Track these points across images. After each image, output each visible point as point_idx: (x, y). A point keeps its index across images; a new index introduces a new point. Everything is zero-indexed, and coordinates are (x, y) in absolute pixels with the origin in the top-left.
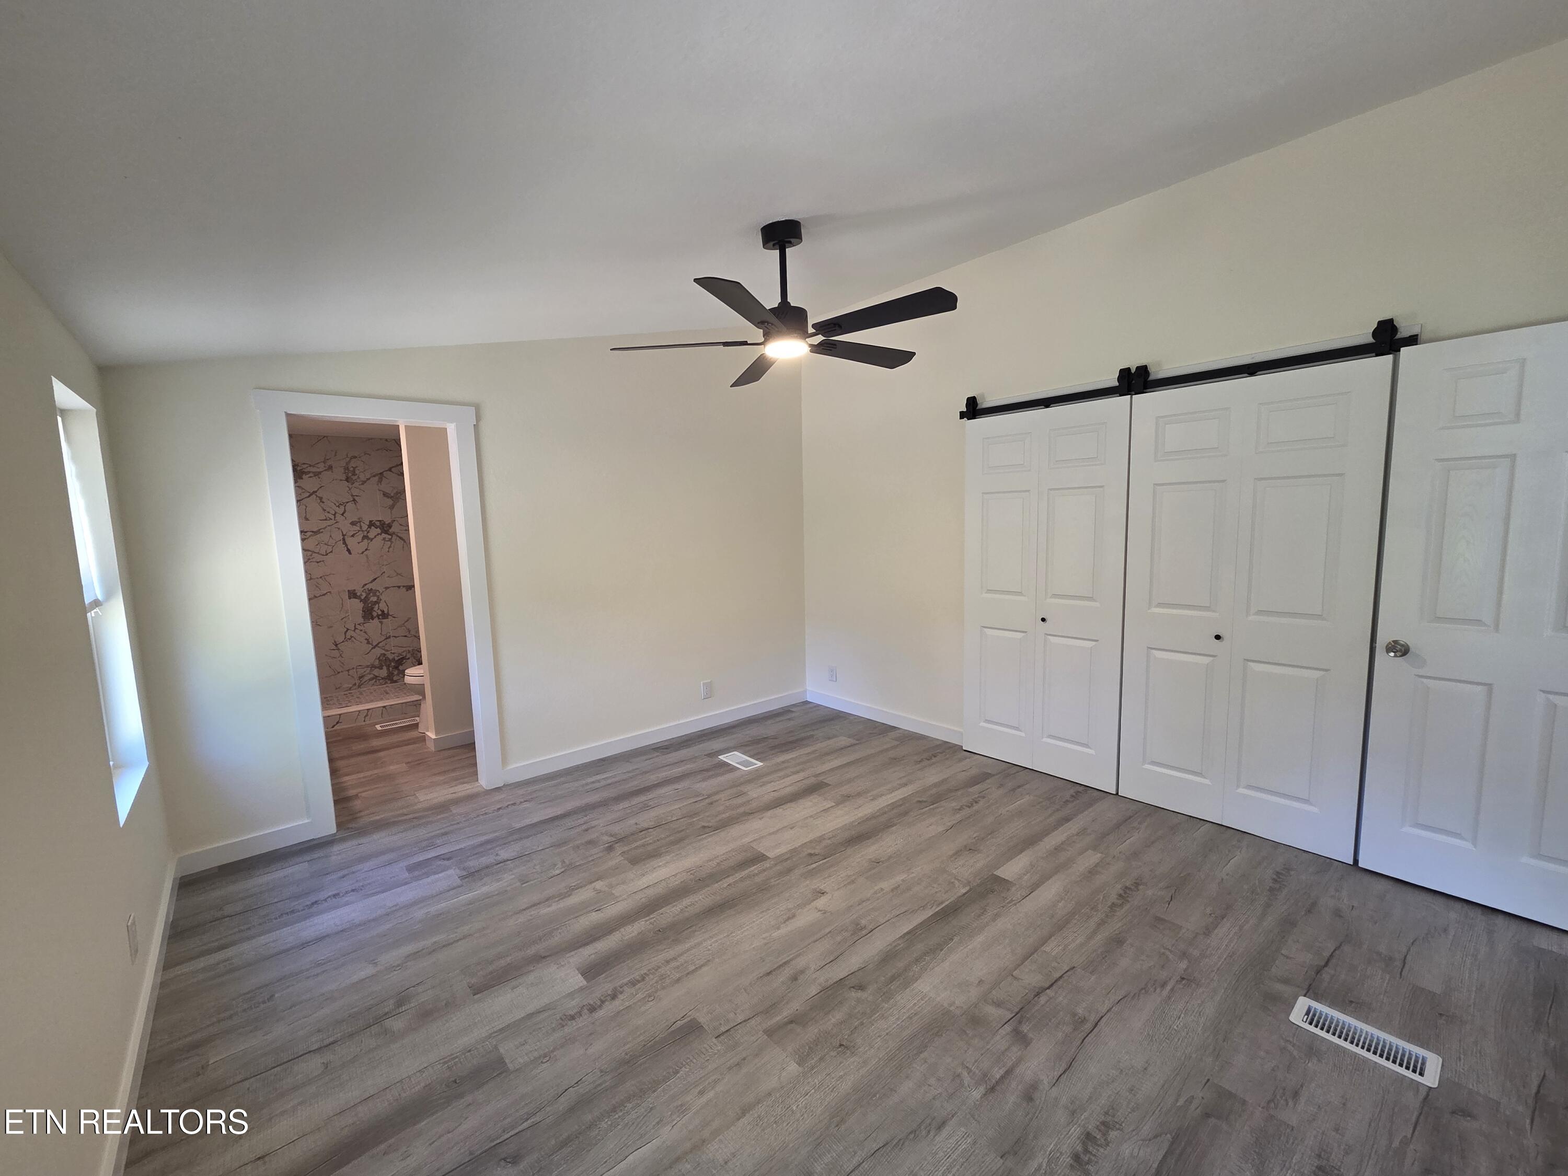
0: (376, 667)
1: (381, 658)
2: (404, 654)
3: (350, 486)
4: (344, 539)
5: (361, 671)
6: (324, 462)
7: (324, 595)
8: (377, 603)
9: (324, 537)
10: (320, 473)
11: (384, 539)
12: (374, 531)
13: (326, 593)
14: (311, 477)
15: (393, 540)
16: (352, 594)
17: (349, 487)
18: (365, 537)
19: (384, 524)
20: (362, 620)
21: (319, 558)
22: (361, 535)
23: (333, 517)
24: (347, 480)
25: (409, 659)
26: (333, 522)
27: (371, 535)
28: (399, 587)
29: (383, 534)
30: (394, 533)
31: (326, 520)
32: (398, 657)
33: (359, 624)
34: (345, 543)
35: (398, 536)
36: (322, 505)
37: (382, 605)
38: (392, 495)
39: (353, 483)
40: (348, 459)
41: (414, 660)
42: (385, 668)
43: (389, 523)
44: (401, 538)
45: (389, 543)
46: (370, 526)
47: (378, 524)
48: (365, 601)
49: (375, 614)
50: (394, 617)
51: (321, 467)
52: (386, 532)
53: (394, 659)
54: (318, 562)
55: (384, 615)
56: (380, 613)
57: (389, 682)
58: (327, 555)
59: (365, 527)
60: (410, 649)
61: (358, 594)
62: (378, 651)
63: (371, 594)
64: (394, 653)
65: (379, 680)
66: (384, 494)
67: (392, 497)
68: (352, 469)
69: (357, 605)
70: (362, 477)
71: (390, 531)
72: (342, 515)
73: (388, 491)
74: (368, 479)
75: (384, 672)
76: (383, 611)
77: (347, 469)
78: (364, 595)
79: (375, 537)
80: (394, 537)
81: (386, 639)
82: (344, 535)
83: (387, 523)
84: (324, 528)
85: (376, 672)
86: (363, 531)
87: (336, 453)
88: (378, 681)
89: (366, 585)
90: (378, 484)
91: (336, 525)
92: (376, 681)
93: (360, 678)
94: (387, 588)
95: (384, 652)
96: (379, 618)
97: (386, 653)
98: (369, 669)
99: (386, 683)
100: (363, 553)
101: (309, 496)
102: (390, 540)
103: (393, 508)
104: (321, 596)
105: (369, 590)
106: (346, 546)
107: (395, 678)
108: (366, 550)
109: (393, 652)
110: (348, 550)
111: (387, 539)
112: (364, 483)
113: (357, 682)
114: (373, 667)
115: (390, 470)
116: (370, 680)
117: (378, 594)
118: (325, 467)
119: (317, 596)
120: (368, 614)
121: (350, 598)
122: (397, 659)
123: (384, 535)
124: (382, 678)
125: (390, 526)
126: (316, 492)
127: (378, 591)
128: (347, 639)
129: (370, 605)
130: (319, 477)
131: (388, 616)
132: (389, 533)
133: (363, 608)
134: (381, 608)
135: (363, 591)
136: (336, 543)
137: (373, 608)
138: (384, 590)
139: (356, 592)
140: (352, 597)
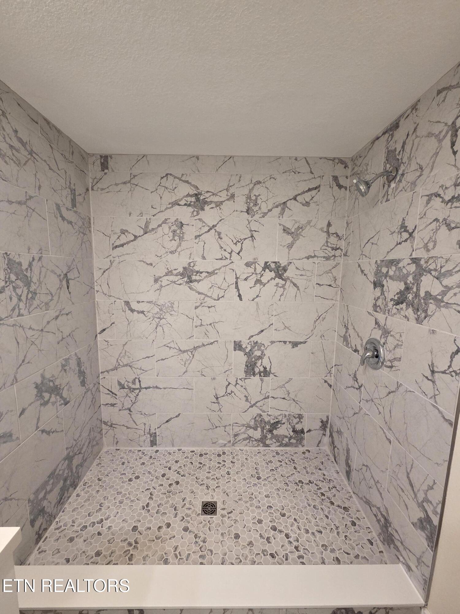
0: (251, 427)
1: (257, 418)
2: (280, 418)
3: (250, 219)
4: (237, 283)
5: (237, 429)
6: (227, 190)
7: (212, 343)
8: (260, 358)
9: (217, 279)
10: (222, 203)
11: (277, 285)
12: (269, 275)
13: (214, 342)
14: (212, 208)
15: (286, 287)
16: (238, 346)
17: (248, 220)
18: (258, 281)
19: (279, 267)
20: (243, 375)
21: (210, 302)
22: (254, 278)
23: (228, 256)
24: (248, 212)
25: (284, 423)
26: (228, 261)
27: (264, 280)
28: (285, 342)
29: (277, 278)
30: (288, 278)
31: (221, 259)
32: (274, 419)
33: (240, 379)
34: (237, 287)
35: (292, 282)
36: (220, 242)
37: (265, 362)
38: (293, 230)
39: (254, 215)
40: (251, 186)
41: (289, 426)
42: (259, 429)
43: (285, 266)
44: (295, 285)
45: (282, 289)
46: (264, 269)
47: (273, 266)
48: (248, 354)
49: (257, 370)
50: (275, 376)
51: (224, 196)
52: (280, 277)
53: (270, 423)
54: (209, 307)
55: (266, 373)
56: (262, 369)
57: (262, 445)
58: (218, 299)
59: (259, 269)
60: (287, 413)
61: (244, 346)
62: (255, 411)
63: (256, 348)
64: (270, 416)
65: (253, 441)
66: (284, 230)
67: (293, 233)
68: (254, 198)
69: (240, 358)
70: (264, 209)
71: (285, 275)
72: (238, 254)
73: (289, 225)
74: (270, 210)
75: (257, 434)
76: (265, 368)
77: (249, 197)
78: (249, 348)
79: (268, 281)
80: (288, 283)
81: (264, 399)
82: (237, 278)
83: (282, 265)
84: (220, 269)
85: (251, 432)
86: (256, 274)
87: (240, 177)
88: (251, 442)
89: (252, 336)
90: (279, 217)
91: (231, 266)
92: (249, 442)
93: (236, 435)
94: (272, 342)
95: (260, 412)
96: (260, 375)
97: (262, 414)
98: (245, 428)
99: (258, 445)
100: (253, 300)
101: (209, 231)
102: (283, 286)
103: (291, 248)
104: (208, 344)
105: (255, 343)
106: (238, 290)
107: (268, 442)
108: (257, 296)
109: (269, 413)
110: (240, 296)
111: (280, 285)
112: (265, 215)
113: (232, 439)
114: (249, 427)
115: (295, 198)
116: (244, 439)
117: (262, 348)
118: (227, 195)
119: (205, 344)
120: (250, 369)
121: (235, 350)
122: (272, 422)
123: (278, 280)
124: (256, 440)
125: (285, 270)
126: (216, 226)
127: (264, 345)
128: (228, 394)
129: (253, 360)
130: (220, 209)
131: (269, 374)
132: (283, 277)
133: (246, 362)
134: (263, 364)
135: (248, 343)
136: (228, 286)
137: (255, 364)
138: (270, 344)
139: (242, 344)
140: (237, 348)
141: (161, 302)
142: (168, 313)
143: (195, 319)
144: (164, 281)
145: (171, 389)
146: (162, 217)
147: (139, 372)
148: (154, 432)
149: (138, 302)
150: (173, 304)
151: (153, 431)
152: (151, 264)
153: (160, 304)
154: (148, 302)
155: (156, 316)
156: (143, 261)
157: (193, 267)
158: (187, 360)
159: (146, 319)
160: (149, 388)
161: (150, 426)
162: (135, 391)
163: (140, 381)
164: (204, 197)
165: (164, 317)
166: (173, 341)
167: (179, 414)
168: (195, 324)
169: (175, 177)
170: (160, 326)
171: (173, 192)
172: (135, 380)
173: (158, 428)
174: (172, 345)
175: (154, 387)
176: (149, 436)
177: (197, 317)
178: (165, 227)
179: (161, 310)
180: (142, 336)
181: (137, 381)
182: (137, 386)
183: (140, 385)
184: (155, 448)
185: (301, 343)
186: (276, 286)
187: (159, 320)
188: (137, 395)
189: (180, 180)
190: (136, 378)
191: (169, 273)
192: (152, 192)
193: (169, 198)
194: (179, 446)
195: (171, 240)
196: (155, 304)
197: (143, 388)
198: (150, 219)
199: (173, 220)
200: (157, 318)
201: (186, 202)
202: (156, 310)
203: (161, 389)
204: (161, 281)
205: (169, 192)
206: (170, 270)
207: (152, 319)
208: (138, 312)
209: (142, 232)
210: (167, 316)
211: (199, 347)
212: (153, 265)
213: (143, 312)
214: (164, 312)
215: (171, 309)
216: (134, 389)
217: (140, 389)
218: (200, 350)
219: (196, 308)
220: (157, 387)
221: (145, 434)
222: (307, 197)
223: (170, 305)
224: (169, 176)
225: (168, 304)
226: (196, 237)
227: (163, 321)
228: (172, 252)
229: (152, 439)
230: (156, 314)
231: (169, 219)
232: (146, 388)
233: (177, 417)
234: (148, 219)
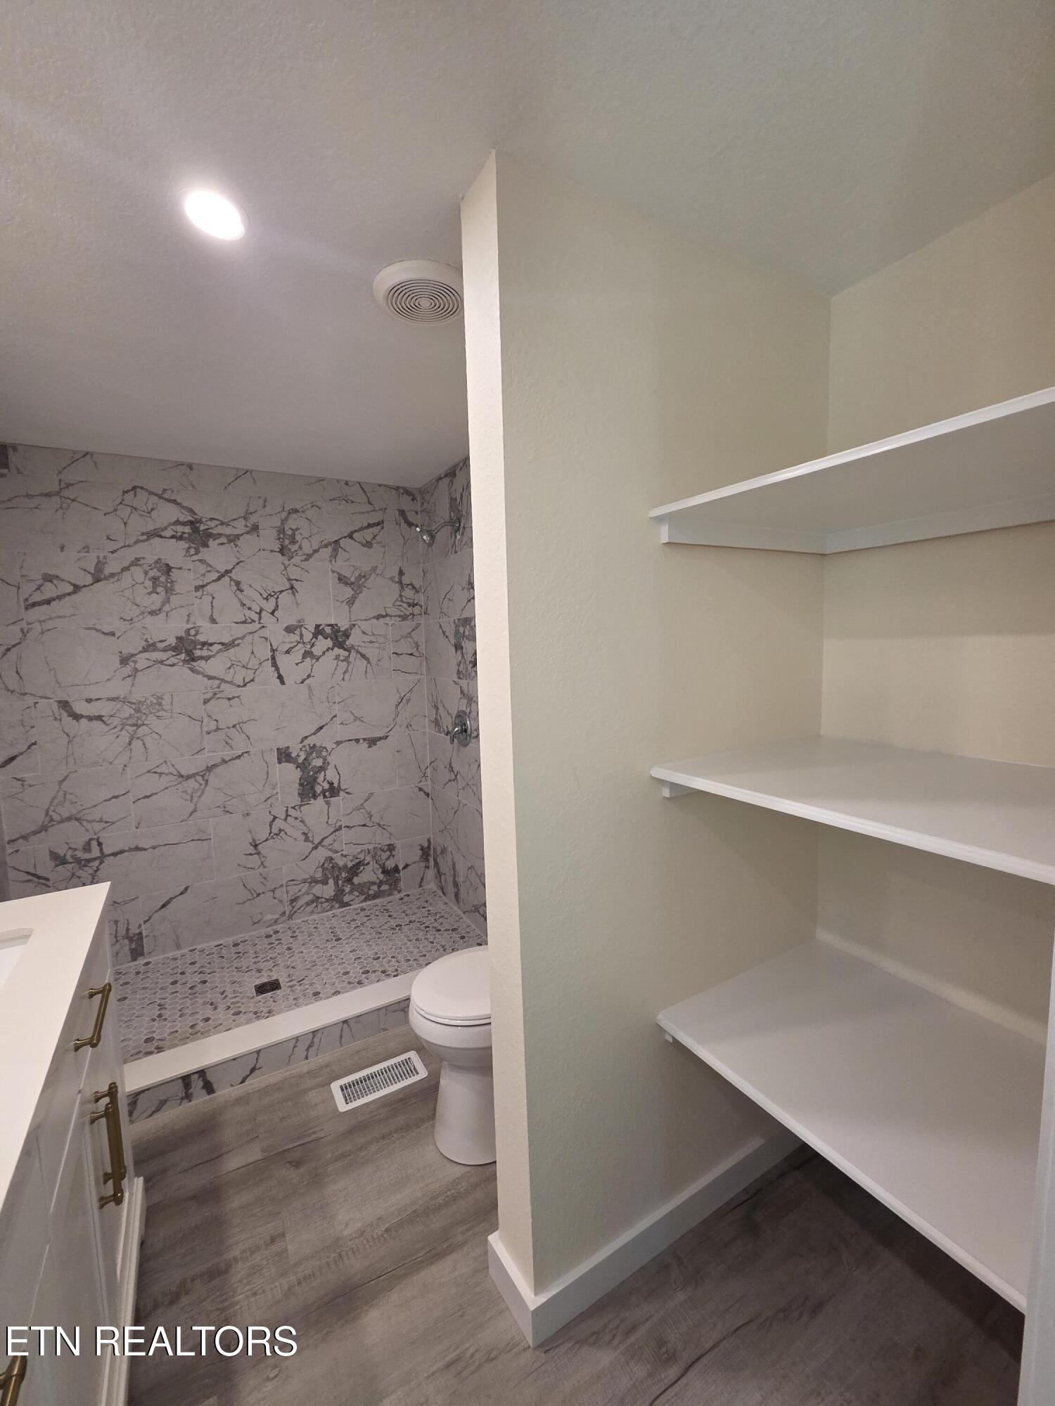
0: (317, 882)
1: (326, 865)
2: (361, 856)
3: (287, 563)
4: (273, 658)
5: (294, 890)
6: (245, 518)
7: (239, 757)
8: (322, 769)
9: (241, 653)
10: (237, 537)
11: (337, 657)
12: (323, 644)
13: (243, 753)
14: (222, 544)
15: (351, 659)
16: (284, 755)
17: (283, 564)
18: (308, 654)
19: (338, 631)
20: (296, 800)
21: (229, 690)
22: (300, 650)
23: (256, 617)
24: (281, 551)
25: (368, 863)
26: (256, 626)
27: (317, 651)
28: (357, 741)
29: (336, 649)
30: (353, 647)
31: (244, 622)
32: (352, 861)
33: (293, 808)
34: (274, 664)
35: (358, 652)
36: (240, 596)
37: (331, 774)
38: (353, 579)
39: (292, 557)
40: (284, 515)
41: (377, 866)
42: (331, 882)
43: (347, 630)
44: (363, 656)
45: (345, 663)
46: (315, 636)
47: (328, 630)
48: (303, 766)
49: (318, 789)
50: (347, 793)
51: (240, 526)
52: (341, 645)
53: (347, 866)
54: (229, 699)
55: (333, 791)
56: (326, 786)
57: (337, 905)
58: (245, 685)
59: (308, 636)
60: (371, 847)
61: (294, 755)
62: (322, 854)
63: (314, 755)
64: (345, 856)
65: (322, 903)
66: (339, 579)
67: (352, 583)
68: (290, 532)
69: (291, 774)
70: (307, 548)
71: (347, 643)
72: (272, 613)
73: (346, 573)
74: (316, 551)
75: (329, 890)
76: (331, 784)
77: (281, 531)
78: (303, 757)
79: (324, 653)
80: (353, 654)
81: (335, 831)
82: (273, 651)
83: (342, 629)
84: (242, 638)
85: (318, 890)
86: (304, 643)
87: (265, 501)
88: (319, 906)
89: (306, 737)
90: (331, 561)
91: (262, 633)
92: (317, 906)
93: (293, 901)
94: (338, 743)
95: (330, 854)
96: (325, 797)
97: (334, 856)
98: (307, 885)
99: (332, 907)
100: (302, 682)
101: (219, 579)
102: (346, 659)
103: (353, 604)
104: (233, 759)
105: (311, 748)
106: (277, 669)
107: (346, 899)
108: (309, 676)
109: (344, 853)
110: (280, 677)
111: (342, 658)
112: (308, 557)
113: (288, 909)
114: (314, 881)
115: (350, 536)
116: (308, 904)
117: (324, 754)
118: (246, 526)
119: (227, 759)
120: (308, 789)
121: (280, 762)
122: (350, 865)
123: (337, 651)
124: (327, 900)
125: (347, 635)
126: (230, 571)
127: (325, 748)
128: (273, 835)
129: (311, 773)
130: (236, 546)
131: (339, 792)
132: (345, 646)
133: (300, 779)
134: (328, 778)
135: (301, 749)
136: (260, 664)
137: (315, 779)
138: (335, 746)
139: (290, 751)
140: (284, 759)
141: (136, 697)
142: (152, 715)
143: (206, 720)
144: (142, 661)
145: (167, 847)
146: (129, 555)
147: (97, 827)
148: (138, 931)
149: (89, 701)
150: (162, 699)
151: (134, 930)
152: (113, 634)
153: (134, 701)
154: (109, 699)
155: (129, 722)
156: (95, 629)
157: (195, 635)
158: (195, 791)
159: (106, 729)
160: (122, 852)
161: (128, 924)
162: (91, 864)
163: (100, 844)
164: (206, 527)
165: (146, 723)
166: (166, 761)
167: (186, 889)
168: (205, 729)
169: (151, 493)
170: (138, 738)
171: (148, 515)
172: (89, 843)
173: (145, 922)
174: (164, 769)
175: (131, 850)
176: (126, 941)
177: (209, 716)
178: (138, 573)
179: (138, 710)
180: (100, 760)
181: (94, 844)
182: (95, 852)
183: (101, 850)
184: (141, 961)
185: (380, 739)
186: (336, 659)
187: (135, 728)
188: (96, 871)
189: (160, 497)
190: (91, 840)
191: (150, 647)
192: (105, 514)
193: (139, 525)
194: (192, 945)
195: (149, 594)
196: (124, 702)
197: (109, 855)
198: (105, 557)
199: (151, 559)
200: (129, 725)
201: (175, 533)
202: (128, 711)
203: (145, 850)
204: (133, 661)
205: (141, 515)
206: (151, 642)
207: (119, 728)
208: (90, 719)
209: (89, 579)
210: (151, 720)
211: (215, 766)
212: (117, 636)
213: (99, 718)
214: (145, 714)
215: (157, 707)
216: (89, 861)
217: (102, 858)
218: (217, 770)
219: (206, 702)
220: (137, 849)
221: (117, 941)
222: (368, 534)
223: (155, 701)
224: (138, 490)
225: (152, 699)
226: (197, 588)
227: (141, 731)
228: (152, 613)
229: (133, 946)
230: (127, 719)
231: (143, 558)
232: (115, 854)
233: (182, 893)
234: (101, 558)
